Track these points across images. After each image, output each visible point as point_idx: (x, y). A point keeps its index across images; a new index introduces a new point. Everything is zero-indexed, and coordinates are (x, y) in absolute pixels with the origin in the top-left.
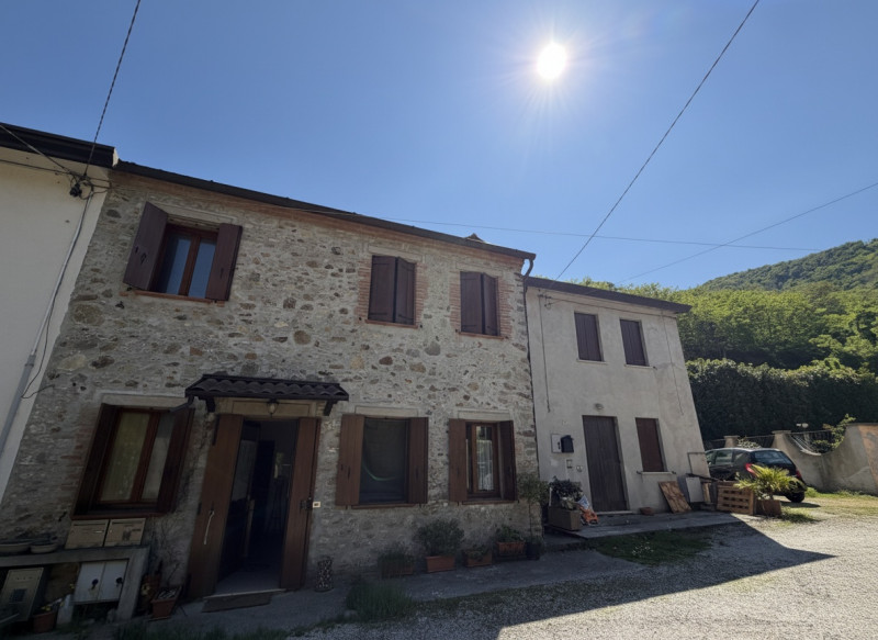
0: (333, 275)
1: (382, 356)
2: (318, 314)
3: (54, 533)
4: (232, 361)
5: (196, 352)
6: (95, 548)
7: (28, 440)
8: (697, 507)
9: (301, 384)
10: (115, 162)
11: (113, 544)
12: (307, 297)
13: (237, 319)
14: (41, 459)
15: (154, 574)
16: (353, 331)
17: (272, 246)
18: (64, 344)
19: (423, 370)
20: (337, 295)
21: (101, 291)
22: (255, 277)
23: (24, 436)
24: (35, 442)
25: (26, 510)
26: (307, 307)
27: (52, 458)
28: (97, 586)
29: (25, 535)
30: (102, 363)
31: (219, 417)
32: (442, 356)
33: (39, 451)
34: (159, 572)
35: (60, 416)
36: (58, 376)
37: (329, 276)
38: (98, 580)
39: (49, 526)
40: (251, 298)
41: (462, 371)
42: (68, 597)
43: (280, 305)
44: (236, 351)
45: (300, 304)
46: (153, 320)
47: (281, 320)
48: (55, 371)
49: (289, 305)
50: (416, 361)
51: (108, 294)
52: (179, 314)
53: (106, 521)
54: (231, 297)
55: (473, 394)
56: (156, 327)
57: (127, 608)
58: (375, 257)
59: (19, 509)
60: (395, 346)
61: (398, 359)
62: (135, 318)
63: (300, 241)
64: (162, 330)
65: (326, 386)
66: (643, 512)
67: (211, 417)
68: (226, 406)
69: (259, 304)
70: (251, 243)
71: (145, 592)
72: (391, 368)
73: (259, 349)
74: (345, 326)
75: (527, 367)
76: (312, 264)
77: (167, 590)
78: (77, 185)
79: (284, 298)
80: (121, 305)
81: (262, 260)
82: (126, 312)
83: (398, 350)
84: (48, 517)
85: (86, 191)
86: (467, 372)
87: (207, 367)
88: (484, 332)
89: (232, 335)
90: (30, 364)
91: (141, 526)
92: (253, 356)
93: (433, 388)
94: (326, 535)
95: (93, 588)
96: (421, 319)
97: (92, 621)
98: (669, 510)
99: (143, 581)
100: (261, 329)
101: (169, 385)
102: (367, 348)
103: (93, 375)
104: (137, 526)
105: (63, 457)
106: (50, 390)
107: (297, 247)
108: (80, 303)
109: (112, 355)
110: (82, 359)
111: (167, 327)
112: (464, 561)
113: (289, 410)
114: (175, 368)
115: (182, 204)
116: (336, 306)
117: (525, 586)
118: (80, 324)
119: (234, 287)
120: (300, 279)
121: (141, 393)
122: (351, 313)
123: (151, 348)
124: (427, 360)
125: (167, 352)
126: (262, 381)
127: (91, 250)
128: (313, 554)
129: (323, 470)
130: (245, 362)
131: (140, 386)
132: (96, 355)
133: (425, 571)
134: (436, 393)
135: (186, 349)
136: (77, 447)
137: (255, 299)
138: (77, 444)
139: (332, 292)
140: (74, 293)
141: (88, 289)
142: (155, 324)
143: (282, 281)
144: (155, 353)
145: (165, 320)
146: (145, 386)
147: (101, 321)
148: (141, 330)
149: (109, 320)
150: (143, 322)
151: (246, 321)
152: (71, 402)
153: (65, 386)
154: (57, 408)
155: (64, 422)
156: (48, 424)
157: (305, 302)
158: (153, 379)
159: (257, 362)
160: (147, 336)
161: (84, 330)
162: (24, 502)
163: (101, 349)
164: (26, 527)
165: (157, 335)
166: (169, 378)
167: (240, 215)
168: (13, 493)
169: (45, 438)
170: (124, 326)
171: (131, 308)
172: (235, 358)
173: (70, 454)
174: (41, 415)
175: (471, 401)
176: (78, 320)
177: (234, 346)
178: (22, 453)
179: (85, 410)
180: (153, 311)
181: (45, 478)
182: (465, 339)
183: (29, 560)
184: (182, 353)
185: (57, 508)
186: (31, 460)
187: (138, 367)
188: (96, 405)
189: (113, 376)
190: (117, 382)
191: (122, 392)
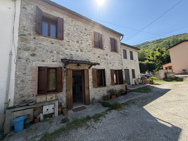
0: (86, 35)
1: (98, 56)
2: (84, 45)
3: (32, 99)
4: (67, 56)
5: (58, 53)
6: (44, 102)
7: (17, 77)
8: (140, 84)
11: (48, 100)
12: (81, 41)
13: (66, 45)
14: (23, 81)
16: (92, 50)
17: (71, 26)
18: (20, 49)
19: (105, 59)
20: (87, 40)
21: (28, 33)
22: (69, 34)
23: (15, 75)
24: (19, 77)
25: (22, 95)
26: (82, 43)
27: (25, 81)
28: (48, 110)
29: (24, 101)
30: (33, 55)
31: (67, 69)
32: (108, 56)
33: (21, 79)
35: (25, 70)
36: (21, 58)
37: (85, 36)
39: (30, 98)
40: (69, 39)
41: (112, 59)
42: (41, 114)
43: (76, 42)
44: (67, 53)
45: (80, 42)
47: (76, 46)
48: (20, 57)
50: (104, 57)
51: (30, 34)
52: (51, 42)
53: (46, 95)
54: (64, 39)
55: (114, 64)
57: (56, 114)
58: (94, 32)
59: (20, 95)
62: (39, 42)
63: (78, 25)
64: (48, 46)
66: (132, 85)
67: (65, 69)
68: (68, 67)
69: (71, 41)
70: (66, 24)
71: (60, 110)
72: (100, 58)
73: (73, 53)
74: (90, 48)
76: (81, 32)
79: (76, 40)
80: (34, 38)
81: (70, 29)
82: (36, 40)
83: (100, 55)
84: (29, 96)
86: (113, 60)
87: (62, 57)
88: (115, 52)
89: (66, 49)
90: (11, 54)
91: (55, 96)
92: (71, 55)
93: (107, 63)
96: (104, 48)
97: (49, 118)
98: (136, 84)
99: (59, 108)
100: (72, 48)
101: (53, 61)
102: (95, 54)
103: (31, 58)
104: (53, 96)
105: (29, 81)
106: (20, 63)
107: (77, 27)
108: (22, 36)
109: (36, 52)
110: (27, 54)
111: (49, 45)
113: (82, 67)
114: (53, 57)
116: (88, 43)
118: (23, 43)
119: (64, 36)
120: (79, 36)
121: (46, 63)
122: (91, 45)
123: (46, 51)
124: (106, 57)
125: (50, 53)
127: (21, 20)
129: (90, 80)
130: (70, 56)
131: (46, 61)
134: (108, 64)
135: (55, 52)
137: (70, 40)
138: (32, 77)
139: (86, 40)
140: (19, 33)
141: (23, 32)
142: (45, 45)
143: (75, 36)
144: (47, 53)
145: (48, 44)
146: (47, 62)
147: (30, 43)
148: (42, 46)
149: (32, 43)
150: (42, 44)
151: (68, 46)
152: (27, 66)
153: (24, 61)
154: (23, 68)
155: (26, 71)
156: (22, 72)
157: (81, 42)
158: (48, 60)
159: (73, 56)
160: (44, 48)
161: (25, 45)
162: (21, 93)
163: (32, 51)
164: (24, 99)
165: (47, 48)
166: (52, 60)
167: (62, 15)
168: (17, 91)
169: (22, 76)
170: (37, 45)
171: (38, 39)
172: (68, 55)
173: (31, 80)
174: (19, 69)
175: (114, 66)
176: (22, 42)
177: (67, 52)
178: (16, 80)
179: (32, 68)
180: (44, 41)
181: (25, 86)
182: (112, 53)
183: (29, 107)
184: (54, 53)
185: (31, 94)
186: (20, 82)
187: (44, 56)
188: (35, 67)
189: (37, 59)
190: (39, 60)
191: (41, 63)
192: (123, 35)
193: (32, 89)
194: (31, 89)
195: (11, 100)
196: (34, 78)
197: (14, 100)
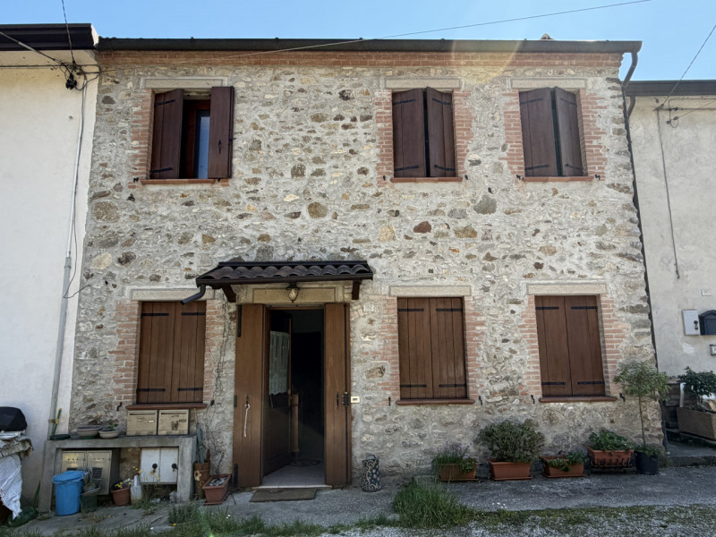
0: (345, 127)
1: (417, 222)
2: (331, 181)
3: (116, 420)
4: (245, 246)
5: (208, 239)
6: (150, 435)
7: (80, 338)
9: (322, 264)
10: (96, 41)
11: (164, 433)
12: (317, 160)
13: (244, 197)
14: (93, 353)
15: (203, 462)
16: (378, 195)
17: (269, 103)
18: (91, 244)
19: (474, 233)
20: (352, 152)
21: (113, 185)
22: (256, 146)
23: (76, 333)
24: (86, 338)
25: (91, 400)
26: (319, 173)
27: (101, 353)
28: (157, 469)
29: (95, 422)
30: (126, 260)
31: (240, 307)
32: (499, 212)
33: (91, 347)
34: (207, 461)
35: (101, 314)
36: (92, 275)
37: (341, 130)
38: (158, 465)
39: (111, 414)
40: (255, 171)
41: (531, 230)
42: (136, 477)
43: (288, 175)
44: (248, 234)
45: (310, 169)
46: (163, 210)
47: (289, 191)
48: (89, 270)
49: (298, 172)
50: (462, 224)
51: (118, 188)
52: (185, 200)
53: (156, 411)
54: (235, 174)
55: (546, 260)
56: (166, 217)
57: (184, 491)
58: (394, 95)
59: (86, 400)
60: (434, 208)
61: (437, 224)
62: (146, 209)
63: (302, 91)
64: (173, 219)
65: (351, 264)
67: (233, 308)
68: (247, 295)
70: (247, 106)
71: (197, 479)
72: (430, 235)
73: (271, 229)
74: (366, 190)
75: (634, 216)
76: (317, 118)
77: (218, 477)
78: (72, 76)
79: (291, 166)
80: (131, 198)
81: (261, 123)
82: (137, 204)
83: (435, 212)
84: (109, 407)
85: (80, 81)
86: (537, 231)
87: (223, 254)
88: (560, 174)
89: (241, 217)
90: (68, 266)
91: (186, 417)
92: (264, 238)
93: (489, 257)
94: (369, 432)
95: (154, 471)
96: (465, 167)
97: (158, 500)
99: (194, 468)
100: (271, 208)
101: (188, 277)
102: (397, 213)
103: (121, 272)
104: (181, 417)
105: (111, 352)
106: (89, 290)
107: (298, 101)
108: (97, 201)
109: (133, 250)
110: (108, 258)
111: (176, 215)
112: (545, 470)
113: (312, 295)
114: (190, 260)
115: (170, 74)
116: (354, 165)
117: (624, 505)
118: (101, 223)
119: (235, 161)
120: (306, 139)
121: (165, 287)
122: (372, 173)
123: (166, 238)
124: (479, 222)
125: (181, 243)
126: (279, 265)
127: (97, 144)
128: (358, 452)
129: (359, 361)
130: (259, 244)
131: (163, 279)
132: (119, 252)
133: (493, 478)
134: (494, 262)
135: (198, 237)
136: (120, 343)
137: (260, 172)
138: (119, 340)
139: (347, 149)
140: (90, 191)
141: (101, 185)
142: (165, 214)
143: (286, 145)
144: (170, 244)
145: (174, 208)
146: (167, 279)
147: (118, 217)
148: (154, 222)
149: (125, 215)
150: (154, 213)
151: (253, 199)
152: (107, 299)
153: (99, 285)
154: (97, 307)
155: (105, 319)
156: (93, 322)
157: (316, 167)
158: (173, 272)
159: (272, 244)
160: (160, 227)
161: (105, 227)
162: (89, 393)
163: (123, 245)
164: (94, 415)
165: (169, 225)
166: (187, 269)
167: (230, 74)
168: (79, 385)
169: (93, 335)
170: (138, 220)
171: (141, 200)
172: (248, 242)
173: (115, 349)
174: (86, 314)
175: (545, 270)
176: (98, 218)
177: (245, 229)
178: (78, 350)
179: (120, 307)
180: (162, 200)
181: (101, 372)
182: (530, 185)
183: (100, 444)
184: (195, 242)
185: (113, 399)
186: (86, 356)
187: (157, 260)
188: (128, 302)
189: (138, 271)
190: (141, 277)
191: (148, 287)
192: (634, 47)
193: (118, 382)
194: (115, 381)
195: (62, 414)
196: (126, 345)
197: (71, 414)
